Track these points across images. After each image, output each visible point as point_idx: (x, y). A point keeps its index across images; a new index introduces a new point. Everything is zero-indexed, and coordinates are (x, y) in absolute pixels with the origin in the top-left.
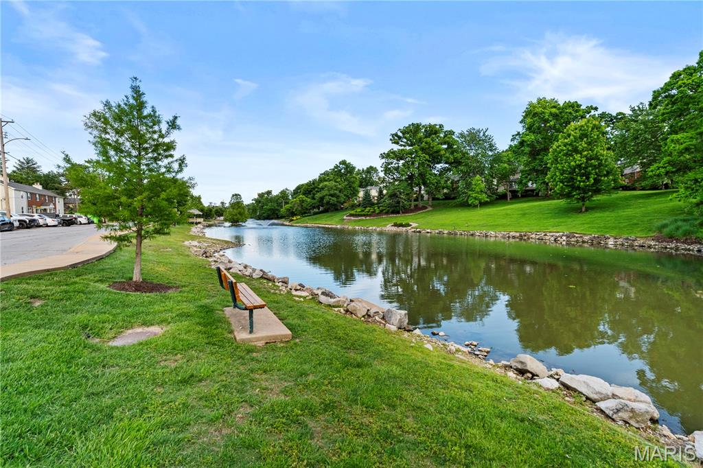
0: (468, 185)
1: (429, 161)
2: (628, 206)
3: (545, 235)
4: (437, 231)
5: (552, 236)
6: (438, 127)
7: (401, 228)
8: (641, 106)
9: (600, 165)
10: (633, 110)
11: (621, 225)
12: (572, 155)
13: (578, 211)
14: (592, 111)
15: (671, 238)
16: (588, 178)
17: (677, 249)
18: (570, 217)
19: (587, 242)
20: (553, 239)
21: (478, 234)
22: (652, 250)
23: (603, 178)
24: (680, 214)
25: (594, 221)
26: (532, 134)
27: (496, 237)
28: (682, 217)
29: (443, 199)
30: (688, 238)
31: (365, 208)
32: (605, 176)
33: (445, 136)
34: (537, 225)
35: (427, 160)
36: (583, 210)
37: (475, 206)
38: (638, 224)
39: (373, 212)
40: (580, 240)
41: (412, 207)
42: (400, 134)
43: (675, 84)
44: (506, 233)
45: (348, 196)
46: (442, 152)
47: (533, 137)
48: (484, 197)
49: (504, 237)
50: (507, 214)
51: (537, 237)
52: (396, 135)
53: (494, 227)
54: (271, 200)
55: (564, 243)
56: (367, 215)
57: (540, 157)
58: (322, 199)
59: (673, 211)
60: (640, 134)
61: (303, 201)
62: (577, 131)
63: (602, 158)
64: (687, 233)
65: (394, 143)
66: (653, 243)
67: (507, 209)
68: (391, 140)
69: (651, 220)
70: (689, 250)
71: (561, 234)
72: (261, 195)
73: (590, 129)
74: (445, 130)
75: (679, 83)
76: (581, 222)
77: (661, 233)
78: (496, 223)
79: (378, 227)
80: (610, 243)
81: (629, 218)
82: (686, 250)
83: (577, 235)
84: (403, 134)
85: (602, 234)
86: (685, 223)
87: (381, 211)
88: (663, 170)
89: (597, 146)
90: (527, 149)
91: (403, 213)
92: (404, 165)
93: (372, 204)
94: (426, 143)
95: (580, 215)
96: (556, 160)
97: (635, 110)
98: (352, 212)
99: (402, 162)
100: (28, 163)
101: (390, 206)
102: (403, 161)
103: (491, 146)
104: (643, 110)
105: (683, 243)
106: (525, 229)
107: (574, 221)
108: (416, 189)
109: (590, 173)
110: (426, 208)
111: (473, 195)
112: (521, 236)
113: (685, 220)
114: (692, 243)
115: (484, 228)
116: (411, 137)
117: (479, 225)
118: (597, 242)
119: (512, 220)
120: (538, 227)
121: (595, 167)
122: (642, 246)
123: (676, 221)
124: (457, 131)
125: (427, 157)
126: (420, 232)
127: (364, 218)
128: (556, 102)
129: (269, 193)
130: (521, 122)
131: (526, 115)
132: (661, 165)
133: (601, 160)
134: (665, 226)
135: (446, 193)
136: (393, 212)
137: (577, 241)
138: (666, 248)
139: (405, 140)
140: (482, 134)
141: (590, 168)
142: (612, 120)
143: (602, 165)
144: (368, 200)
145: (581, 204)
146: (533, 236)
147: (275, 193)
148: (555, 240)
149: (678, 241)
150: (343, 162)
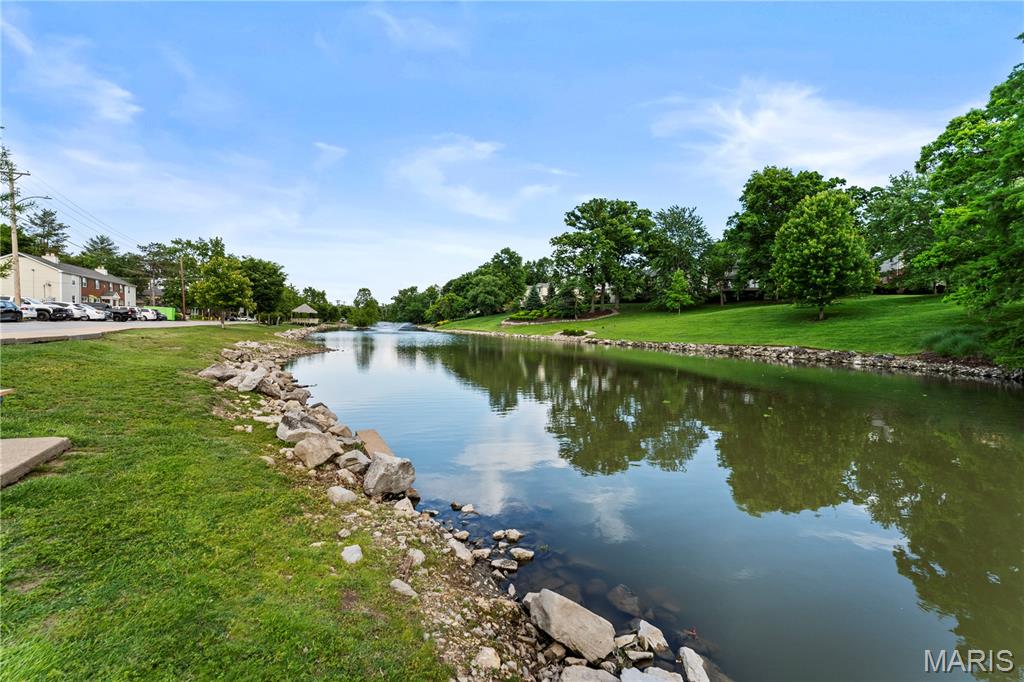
0: (667, 283)
1: (615, 250)
2: (884, 313)
3: (765, 350)
4: (618, 342)
5: (774, 351)
6: (629, 204)
7: (572, 337)
8: (905, 176)
9: (846, 254)
10: (894, 181)
11: (874, 338)
12: (806, 241)
13: (814, 318)
14: (838, 185)
15: (946, 356)
16: (827, 272)
17: (954, 372)
18: (801, 327)
19: (824, 361)
20: (775, 355)
21: (673, 347)
22: (918, 373)
23: (848, 273)
24: (959, 324)
25: (834, 331)
26: (754, 215)
27: (697, 351)
28: (962, 327)
29: (633, 301)
30: (971, 357)
31: (531, 310)
32: (852, 269)
33: (639, 216)
34: (755, 337)
35: (611, 248)
36: (821, 316)
37: (675, 311)
38: (898, 337)
39: (540, 316)
40: (813, 357)
41: (592, 311)
42: (579, 214)
43: (954, 135)
44: (711, 346)
45: (510, 296)
46: (633, 238)
47: (755, 219)
48: (687, 299)
49: (707, 351)
50: (716, 322)
51: (754, 352)
52: (573, 214)
53: (695, 338)
54: (416, 299)
55: (791, 361)
56: (532, 320)
57: (765, 246)
58: (475, 298)
59: (948, 320)
60: (904, 214)
61: (453, 301)
62: (814, 207)
63: (847, 244)
64: (969, 350)
65: (570, 224)
66: (918, 364)
67: (717, 315)
68: (566, 220)
69: (916, 331)
70: (973, 374)
71: (787, 348)
72: (403, 293)
73: (832, 204)
74: (639, 209)
75: (960, 134)
76: (814, 333)
77: (932, 349)
78: (700, 333)
79: (543, 334)
80: (856, 362)
81: (884, 329)
82: (968, 374)
83: (809, 351)
84: (582, 213)
85: (845, 349)
86: (966, 336)
87: (551, 315)
88: (935, 260)
89: (841, 228)
90: (747, 235)
91: (579, 318)
92: (582, 254)
93: (540, 306)
94: (611, 225)
95: (817, 324)
96: (784, 247)
97: (896, 181)
98: (514, 316)
99: (579, 250)
100: (102, 244)
101: (562, 308)
102: (581, 249)
103: (700, 231)
104: (908, 181)
105: (964, 364)
106: (737, 342)
107: (807, 331)
108: (598, 287)
109: (831, 265)
110: (611, 312)
111: (672, 296)
112: (731, 349)
113: (966, 332)
114: (977, 365)
115: (684, 339)
116: (591, 216)
117: (675, 335)
118: (837, 361)
119: (722, 329)
120: (756, 340)
121: (837, 257)
122: (903, 368)
123: (953, 332)
124: (655, 210)
125: (613, 244)
126: (596, 343)
127: (527, 323)
128: (790, 172)
129: (413, 289)
130: (741, 200)
131: (748, 190)
132: (932, 252)
133: (847, 247)
134: (937, 339)
135: (639, 294)
136: (565, 317)
137: (809, 359)
138: (938, 371)
139: (584, 221)
140: (687, 215)
141: (831, 259)
142: (864, 197)
143: (848, 255)
144: (534, 300)
145: (817, 308)
146: (749, 351)
147: (421, 289)
148: (778, 357)
149: (955, 361)
150: (506, 251)
